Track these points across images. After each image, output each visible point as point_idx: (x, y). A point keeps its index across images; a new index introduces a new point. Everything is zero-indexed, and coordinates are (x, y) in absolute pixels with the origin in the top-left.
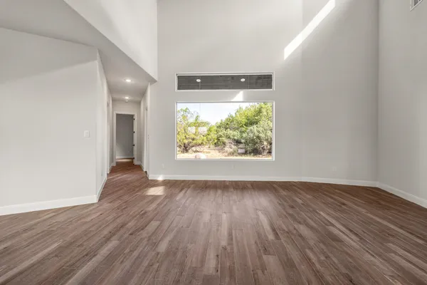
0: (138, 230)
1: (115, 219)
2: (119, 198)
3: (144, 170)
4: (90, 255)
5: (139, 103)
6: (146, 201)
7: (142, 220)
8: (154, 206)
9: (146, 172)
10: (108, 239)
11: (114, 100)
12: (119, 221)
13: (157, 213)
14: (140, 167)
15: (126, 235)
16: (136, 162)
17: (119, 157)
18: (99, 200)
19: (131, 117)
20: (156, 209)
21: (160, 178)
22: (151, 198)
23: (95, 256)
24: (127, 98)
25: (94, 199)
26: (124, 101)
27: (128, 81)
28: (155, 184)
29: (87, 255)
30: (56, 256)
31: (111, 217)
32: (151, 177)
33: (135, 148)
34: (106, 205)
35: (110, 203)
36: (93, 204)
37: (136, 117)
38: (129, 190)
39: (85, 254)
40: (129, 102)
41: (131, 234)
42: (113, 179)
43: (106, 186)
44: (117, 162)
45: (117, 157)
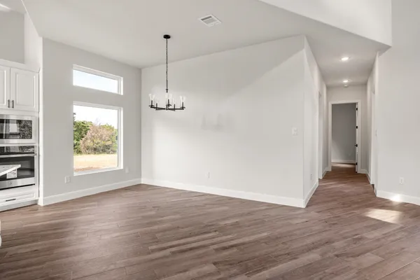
0: (347, 255)
1: (320, 232)
2: (329, 210)
3: (371, 183)
4: (292, 255)
5: (366, 84)
6: (365, 224)
7: (355, 246)
8: (376, 234)
9: (373, 185)
10: (309, 249)
11: (328, 88)
12: (325, 236)
13: (381, 246)
14: (365, 178)
15: (331, 254)
16: (360, 170)
17: (337, 160)
18: (307, 206)
19: (353, 107)
20: (378, 240)
21: (397, 198)
22: (373, 223)
23: (295, 258)
24: (346, 81)
25: (301, 203)
26: (342, 86)
27: (345, 59)
28: (385, 204)
29: (288, 254)
30: (266, 243)
31: (317, 228)
32: (379, 194)
33: (358, 150)
34: (313, 214)
35: (319, 212)
36: (300, 209)
37: (359, 106)
38: (344, 204)
39: (287, 252)
40: (349, 85)
41: (337, 256)
42: (325, 186)
43: (316, 193)
44: (332, 167)
45: (333, 161)
